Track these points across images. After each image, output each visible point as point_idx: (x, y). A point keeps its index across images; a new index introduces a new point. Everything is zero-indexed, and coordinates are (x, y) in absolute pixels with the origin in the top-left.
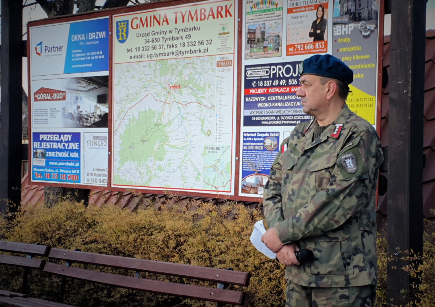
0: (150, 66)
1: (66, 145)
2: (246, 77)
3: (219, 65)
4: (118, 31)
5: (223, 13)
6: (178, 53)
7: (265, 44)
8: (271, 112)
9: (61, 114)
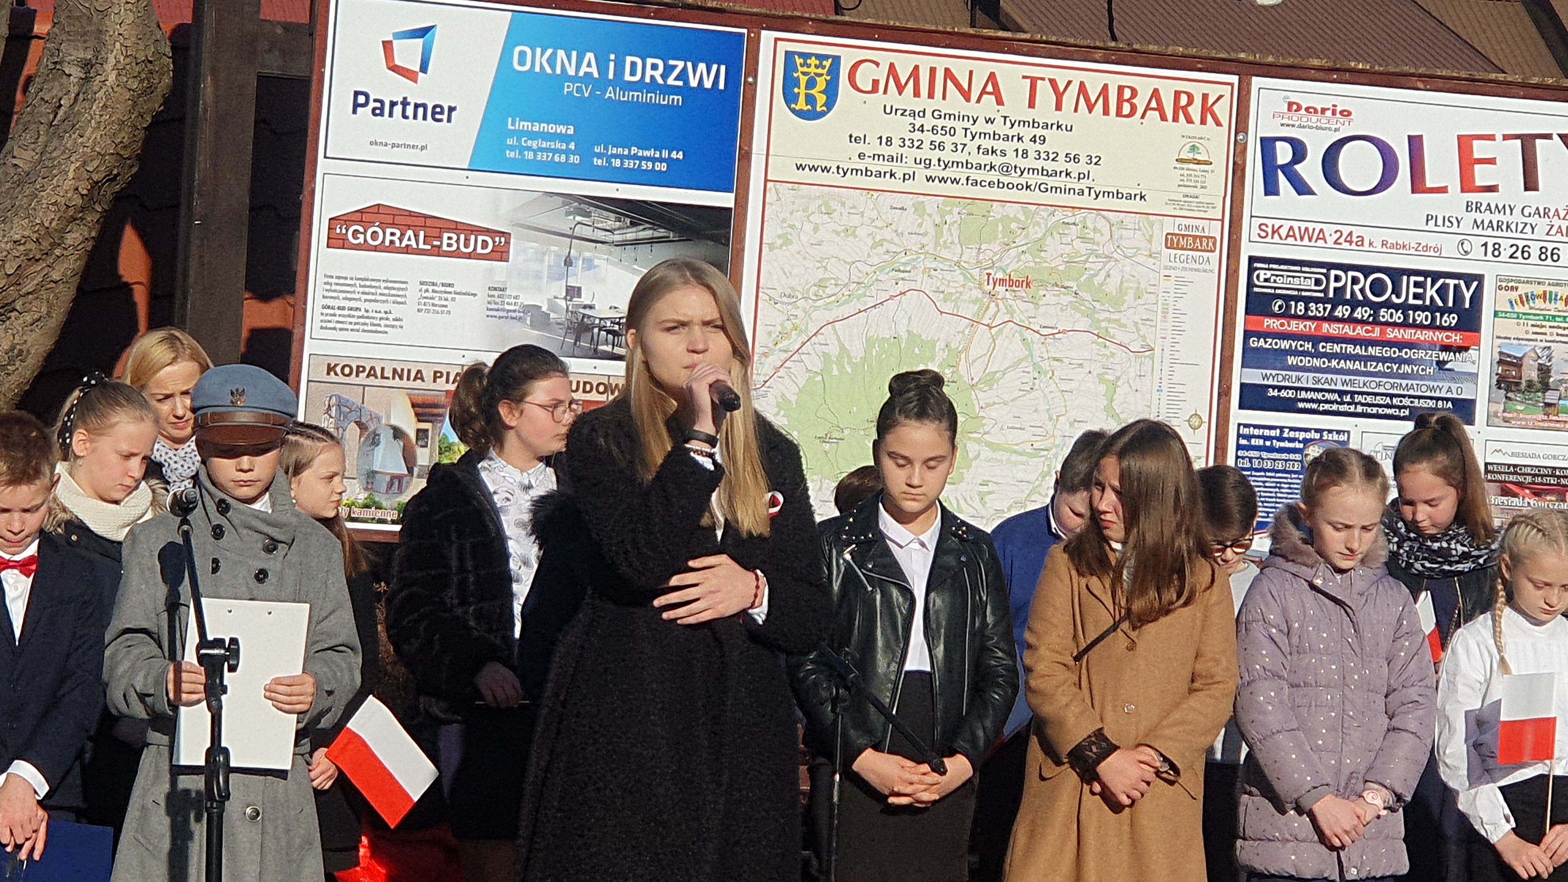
0: (919, 209)
2: (1252, 283)
3: (1173, 242)
4: (789, 83)
5: (1195, 111)
8: (1326, 381)
9: (478, 305)
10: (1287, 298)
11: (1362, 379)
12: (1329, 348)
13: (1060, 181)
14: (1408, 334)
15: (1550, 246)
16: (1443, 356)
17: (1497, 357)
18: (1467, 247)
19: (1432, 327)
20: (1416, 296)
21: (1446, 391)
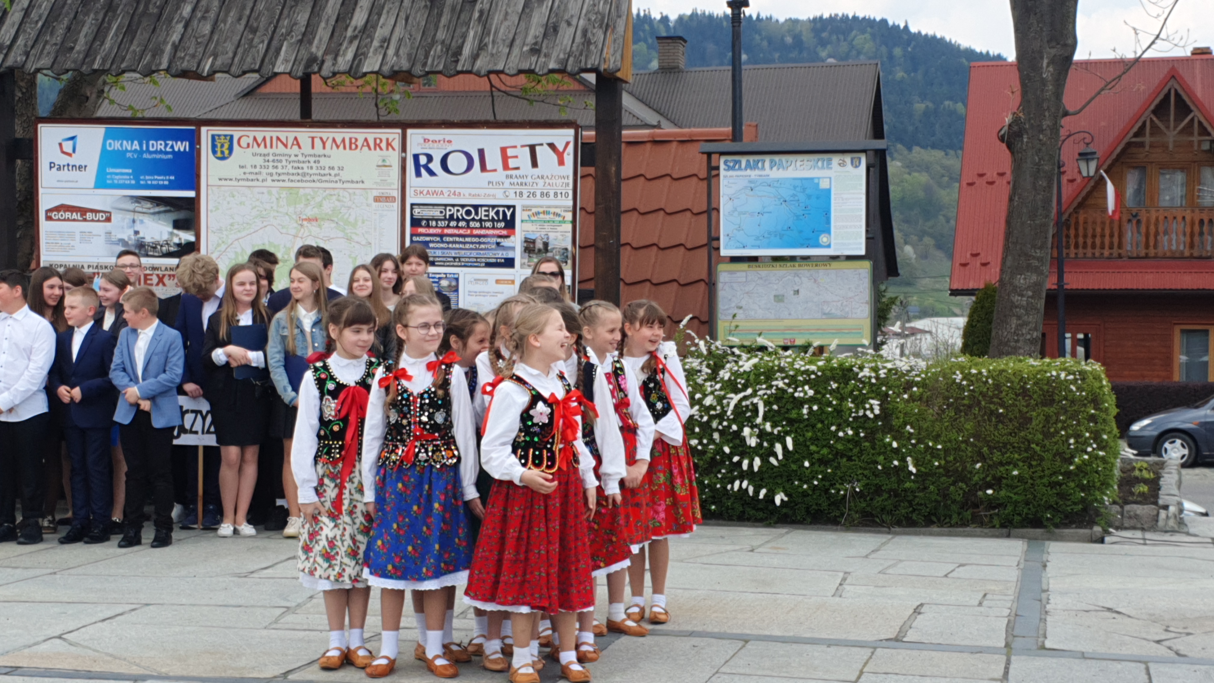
3: (377, 199)
4: (214, 147)
5: (383, 144)
8: (447, 253)
9: (102, 239)
10: (428, 220)
11: (463, 252)
12: (447, 239)
13: (327, 178)
14: (483, 232)
15: (545, 191)
16: (499, 240)
17: (523, 240)
18: (507, 193)
19: (493, 228)
20: (485, 216)
21: (502, 254)
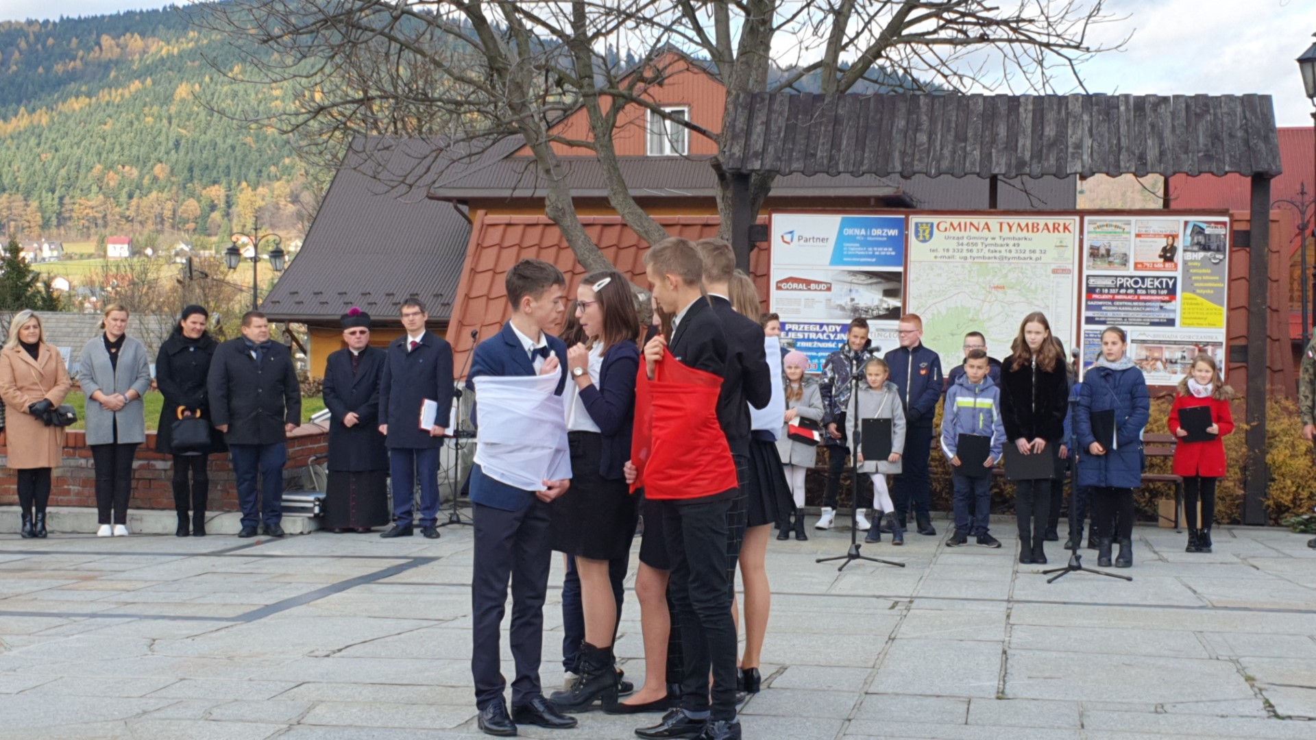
0: (963, 267)
1: (832, 337)
2: (1087, 284)
3: (1055, 271)
4: (917, 232)
5: (1061, 228)
6: (1002, 258)
7: (1111, 259)
8: (1117, 314)
9: (824, 305)
10: (1101, 288)
11: (1131, 313)
12: (1117, 303)
14: (1148, 298)
16: (1162, 304)
19: (1157, 294)
20: (1151, 285)
21: (1164, 316)
